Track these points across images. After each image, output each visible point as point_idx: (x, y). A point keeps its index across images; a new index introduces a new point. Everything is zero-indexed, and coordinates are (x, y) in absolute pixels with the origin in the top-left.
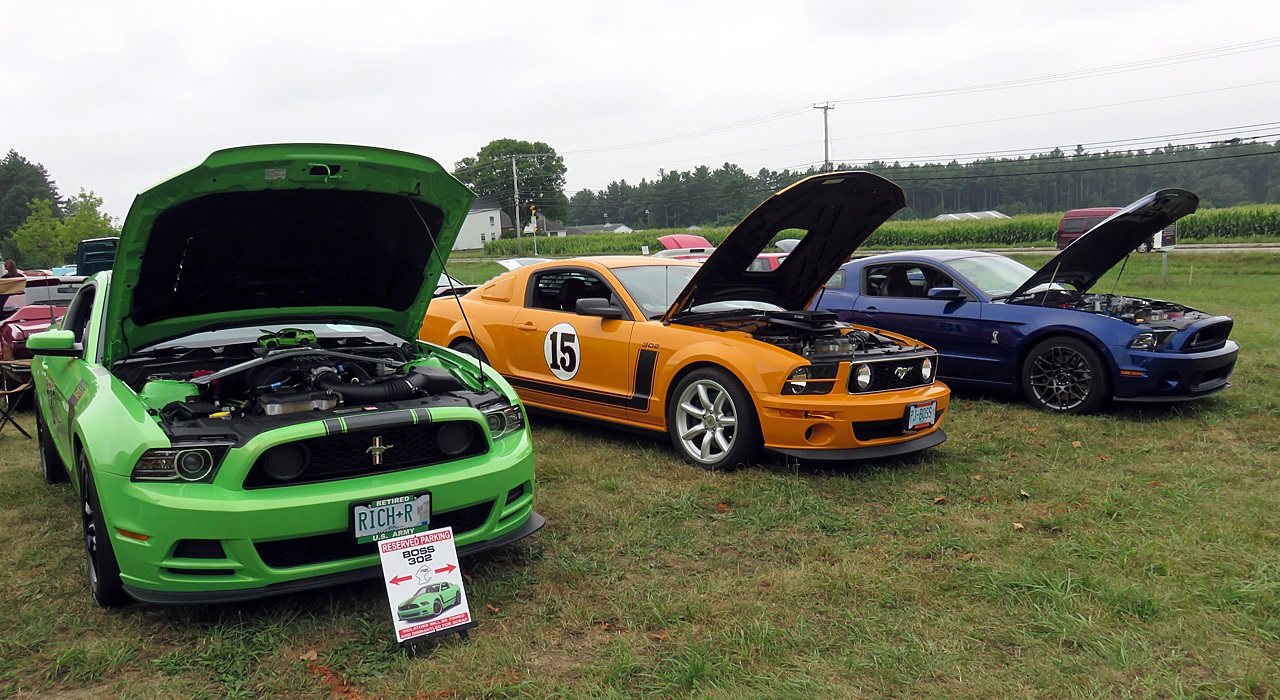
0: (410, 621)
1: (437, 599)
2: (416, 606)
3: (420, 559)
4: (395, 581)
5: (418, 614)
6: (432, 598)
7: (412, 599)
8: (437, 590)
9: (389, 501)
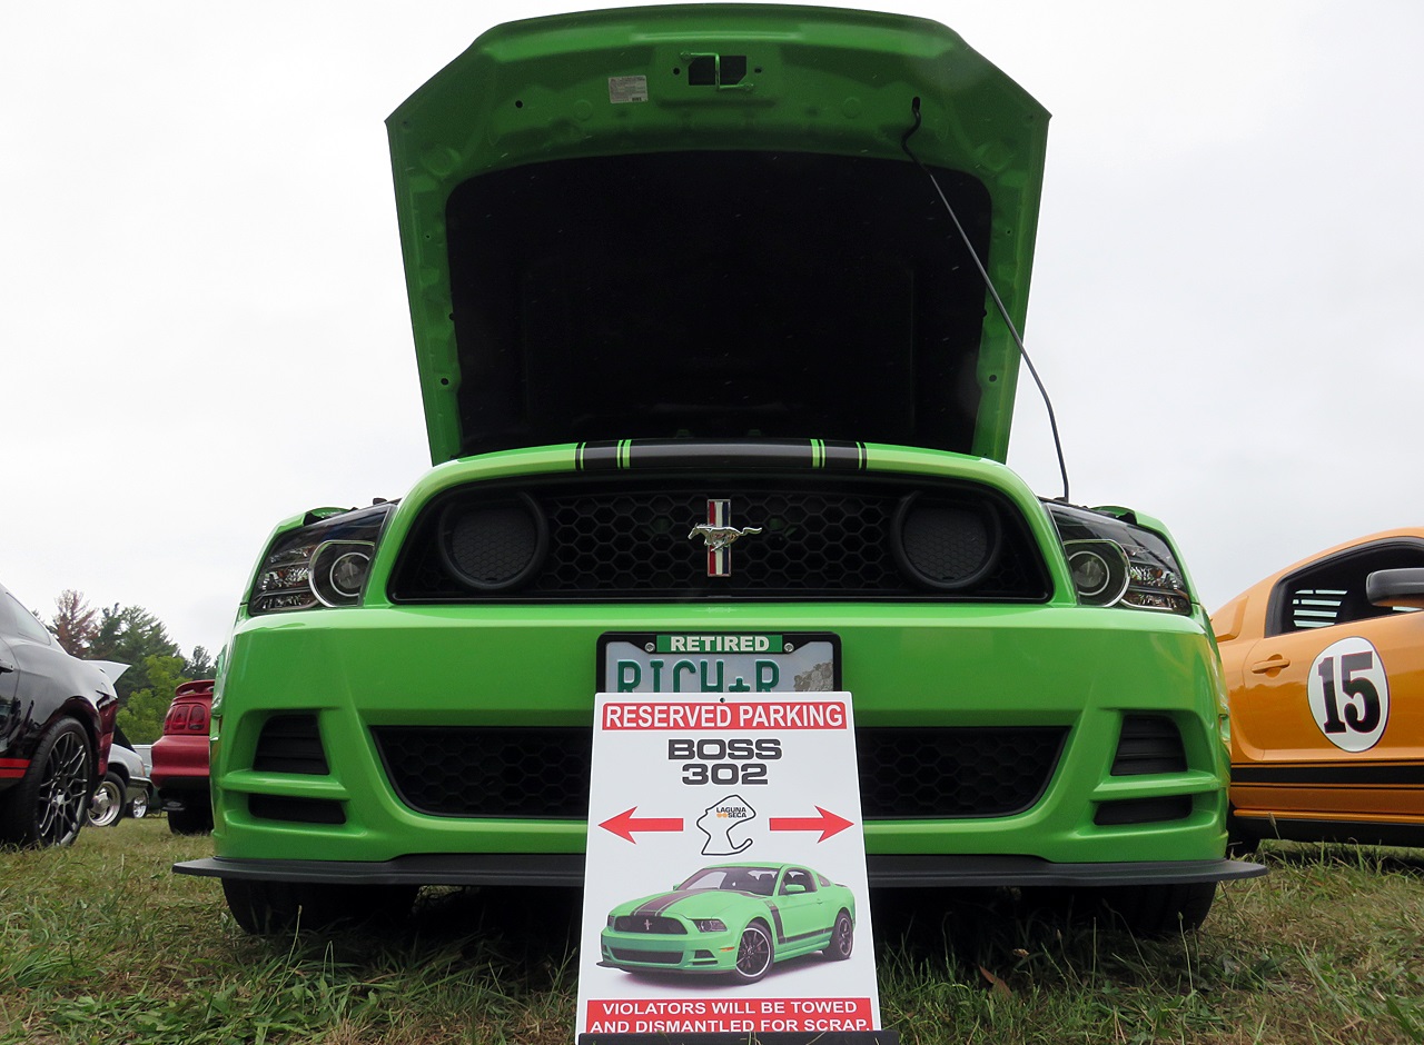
0: (640, 976)
1: (760, 921)
2: (674, 926)
3: (725, 774)
4: (623, 825)
5: (676, 957)
6: (739, 911)
7: (666, 901)
8: (764, 886)
9: (708, 639)
